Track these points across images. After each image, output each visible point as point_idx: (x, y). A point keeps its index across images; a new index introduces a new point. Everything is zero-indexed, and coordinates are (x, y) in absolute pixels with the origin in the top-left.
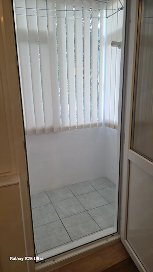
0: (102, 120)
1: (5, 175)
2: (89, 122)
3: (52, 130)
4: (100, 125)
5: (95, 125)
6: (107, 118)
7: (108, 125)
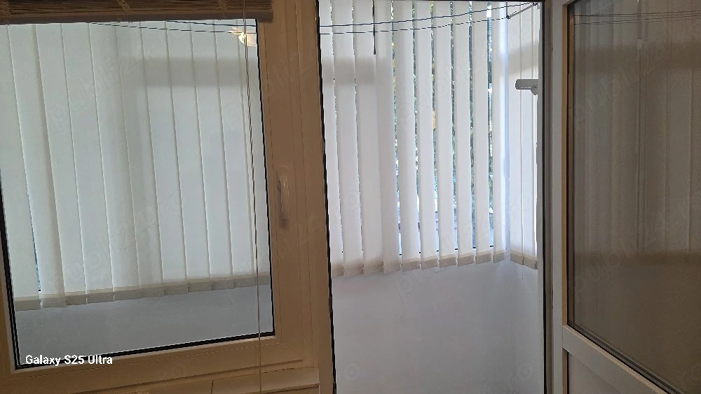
0: (503, 246)
1: (291, 366)
2: (467, 250)
3: (379, 267)
4: (499, 257)
5: (485, 258)
6: (516, 240)
7: (519, 258)
